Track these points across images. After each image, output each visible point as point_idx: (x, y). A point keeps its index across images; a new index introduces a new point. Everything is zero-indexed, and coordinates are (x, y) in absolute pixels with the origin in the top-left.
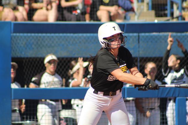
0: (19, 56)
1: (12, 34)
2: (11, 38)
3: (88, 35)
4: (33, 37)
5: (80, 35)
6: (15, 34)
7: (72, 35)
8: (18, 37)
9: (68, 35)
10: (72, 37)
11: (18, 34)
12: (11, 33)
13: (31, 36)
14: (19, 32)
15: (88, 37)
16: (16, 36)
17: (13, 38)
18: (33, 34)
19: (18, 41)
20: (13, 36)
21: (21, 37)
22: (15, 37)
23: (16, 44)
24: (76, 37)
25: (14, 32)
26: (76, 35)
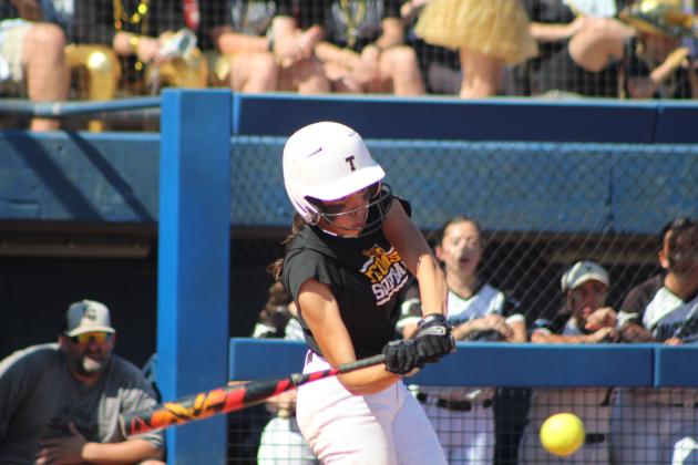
0: (259, 220)
1: (234, 140)
3: (521, 146)
5: (492, 146)
6: (244, 139)
8: (255, 148)
9: (446, 144)
11: (255, 140)
12: (232, 134)
14: (261, 132)
15: (523, 156)
16: (249, 145)
17: (237, 153)
19: (258, 164)
20: (238, 144)
21: (268, 149)
22: (243, 148)
23: (246, 176)
25: (244, 131)
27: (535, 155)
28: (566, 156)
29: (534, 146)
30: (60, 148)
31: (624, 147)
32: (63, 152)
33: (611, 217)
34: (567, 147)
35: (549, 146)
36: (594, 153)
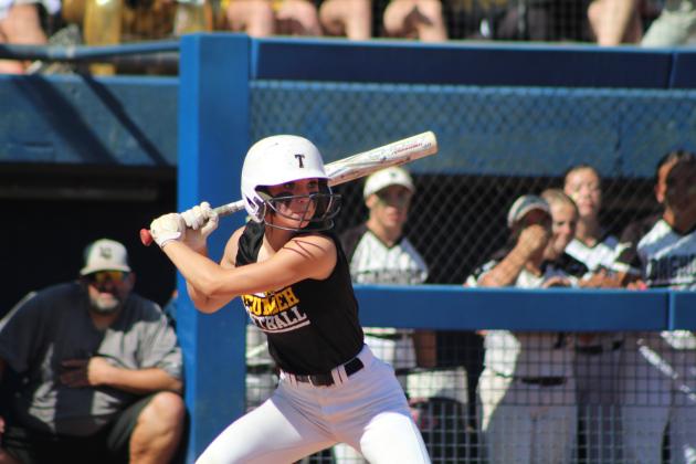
1: (253, 84)
2: (251, 98)
3: (536, 91)
4: (331, 95)
5: (505, 90)
6: (263, 84)
7: (474, 89)
8: (275, 93)
9: (462, 89)
10: (475, 97)
11: (274, 84)
12: (250, 78)
13: (323, 91)
14: (280, 77)
15: (536, 101)
16: (268, 89)
17: (257, 98)
18: (330, 86)
19: (276, 110)
20: (257, 89)
21: (287, 93)
22: (263, 93)
23: (265, 120)
24: (489, 97)
25: (262, 75)
26: (489, 90)
27: (550, 100)
28: (579, 101)
29: (548, 91)
30: (74, 91)
31: (637, 93)
32: (77, 96)
33: (620, 162)
34: (580, 92)
35: (562, 91)
36: (605, 99)
